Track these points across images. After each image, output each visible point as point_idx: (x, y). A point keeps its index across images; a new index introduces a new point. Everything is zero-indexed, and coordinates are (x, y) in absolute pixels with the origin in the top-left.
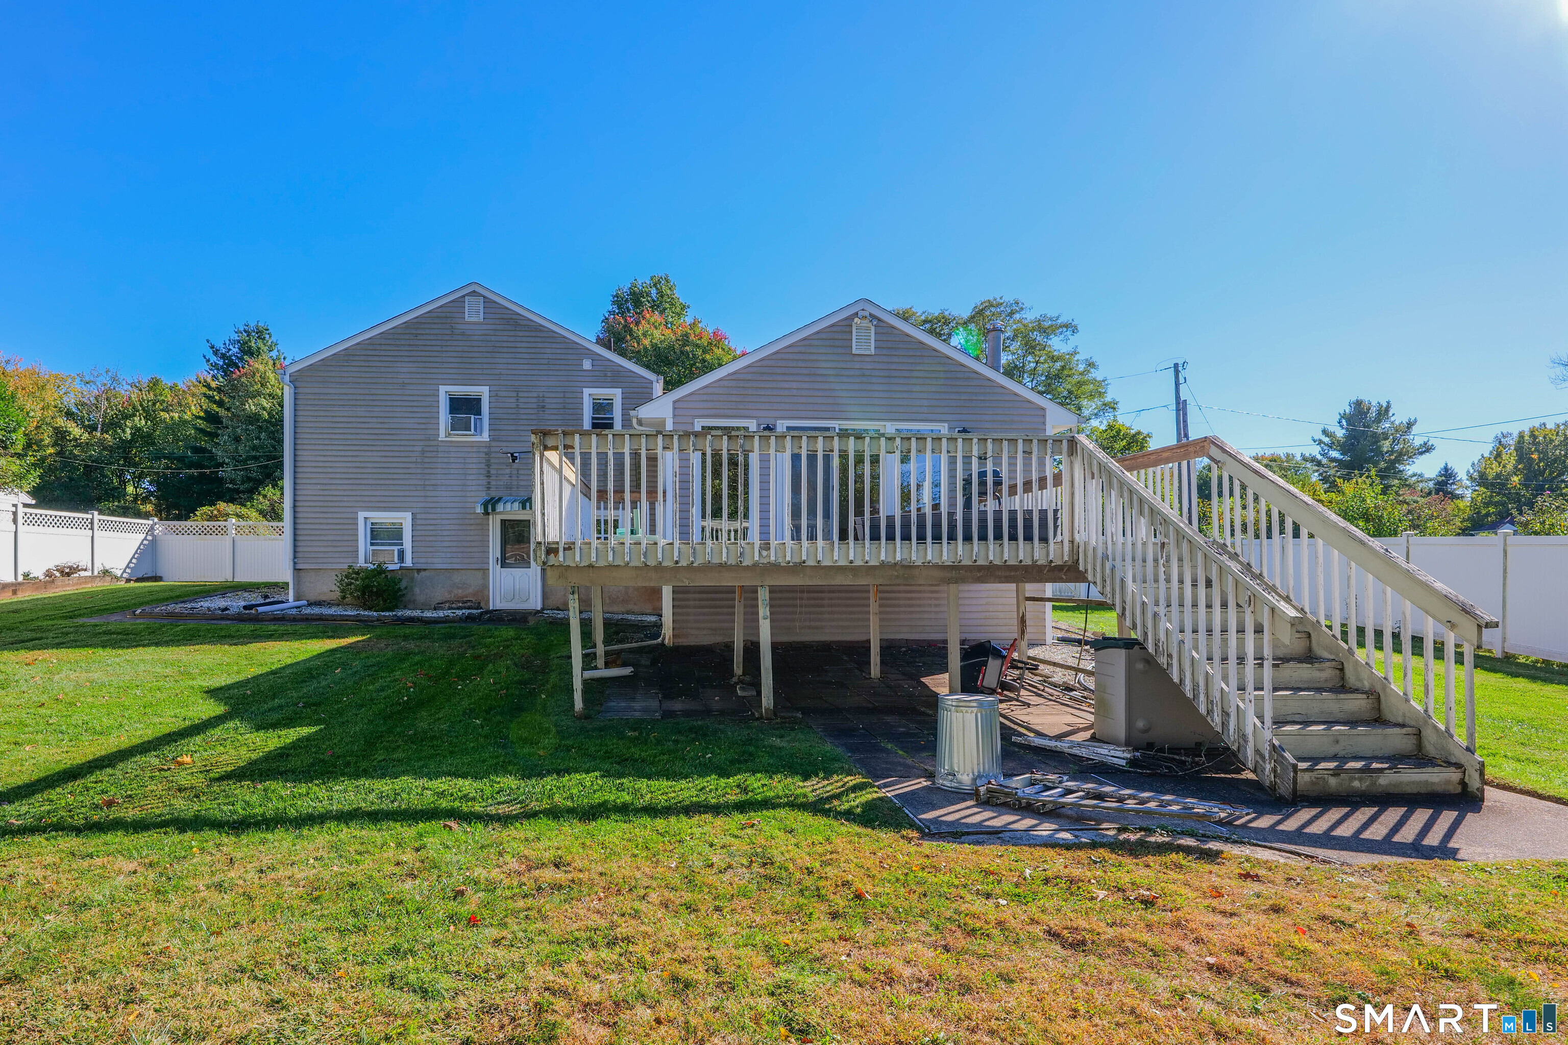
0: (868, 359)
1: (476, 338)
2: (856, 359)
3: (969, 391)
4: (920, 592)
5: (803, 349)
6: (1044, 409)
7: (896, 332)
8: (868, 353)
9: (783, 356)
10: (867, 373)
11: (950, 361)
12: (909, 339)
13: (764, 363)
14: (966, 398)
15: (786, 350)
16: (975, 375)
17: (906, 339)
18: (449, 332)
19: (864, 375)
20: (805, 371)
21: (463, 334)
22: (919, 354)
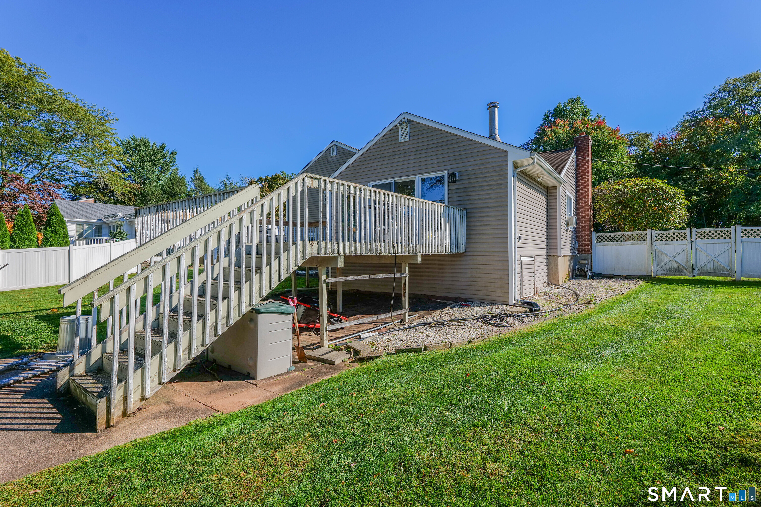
0: (406, 144)
1: (334, 162)
2: (402, 145)
3: (460, 149)
4: (433, 268)
5: (378, 146)
6: (506, 152)
7: (420, 125)
8: (406, 140)
9: (371, 151)
10: (407, 151)
11: (449, 135)
12: (427, 127)
13: (363, 156)
14: (458, 154)
15: (372, 148)
16: (463, 140)
17: (426, 128)
18: (327, 162)
19: (405, 153)
20: (380, 156)
21: (331, 162)
22: (432, 134)
